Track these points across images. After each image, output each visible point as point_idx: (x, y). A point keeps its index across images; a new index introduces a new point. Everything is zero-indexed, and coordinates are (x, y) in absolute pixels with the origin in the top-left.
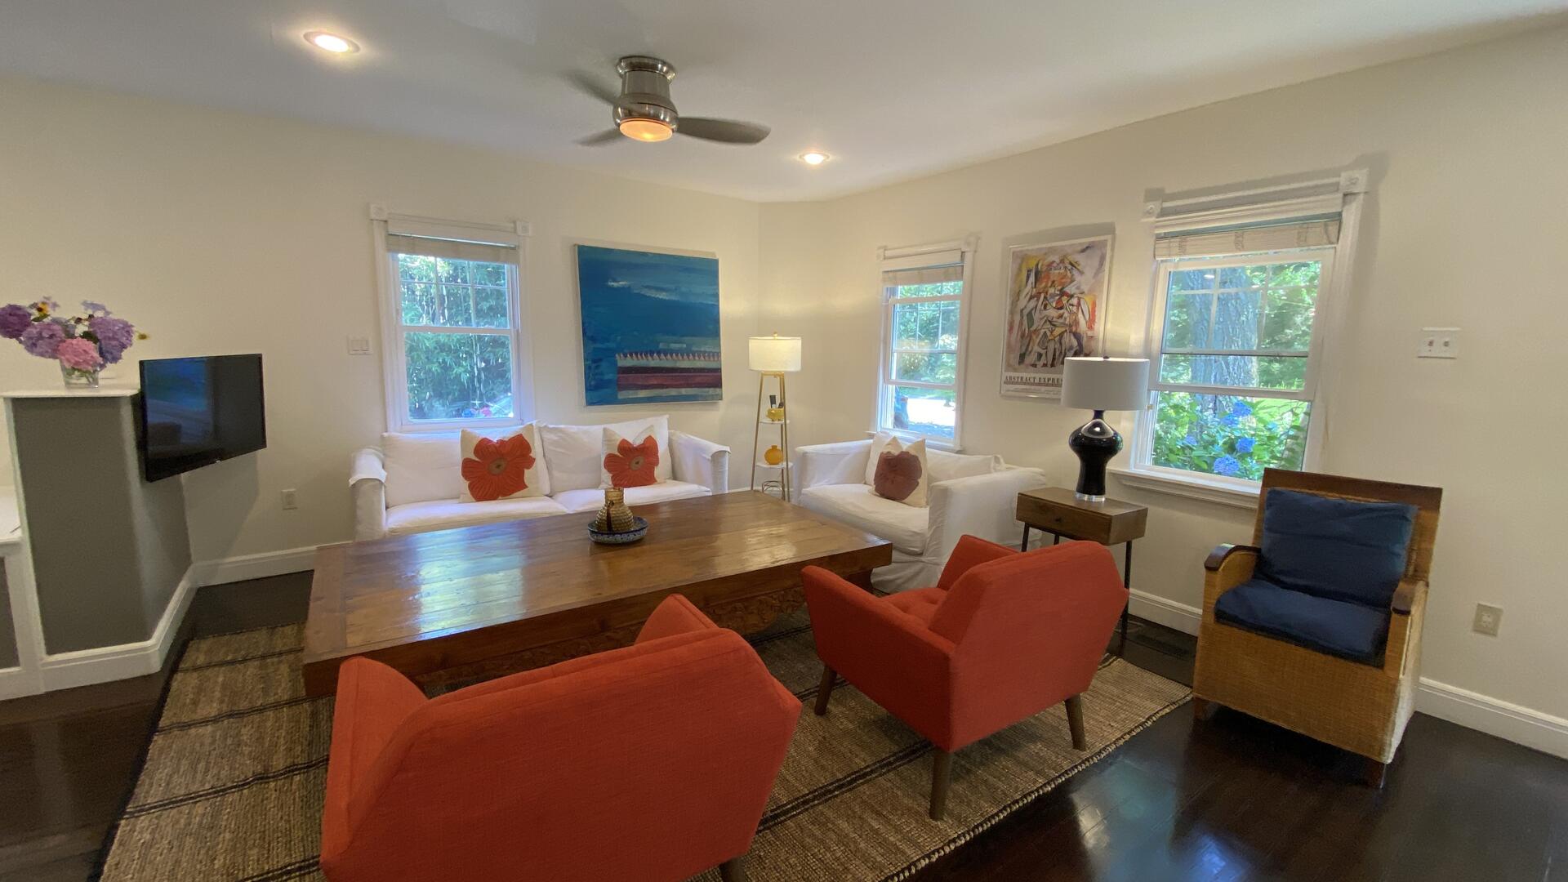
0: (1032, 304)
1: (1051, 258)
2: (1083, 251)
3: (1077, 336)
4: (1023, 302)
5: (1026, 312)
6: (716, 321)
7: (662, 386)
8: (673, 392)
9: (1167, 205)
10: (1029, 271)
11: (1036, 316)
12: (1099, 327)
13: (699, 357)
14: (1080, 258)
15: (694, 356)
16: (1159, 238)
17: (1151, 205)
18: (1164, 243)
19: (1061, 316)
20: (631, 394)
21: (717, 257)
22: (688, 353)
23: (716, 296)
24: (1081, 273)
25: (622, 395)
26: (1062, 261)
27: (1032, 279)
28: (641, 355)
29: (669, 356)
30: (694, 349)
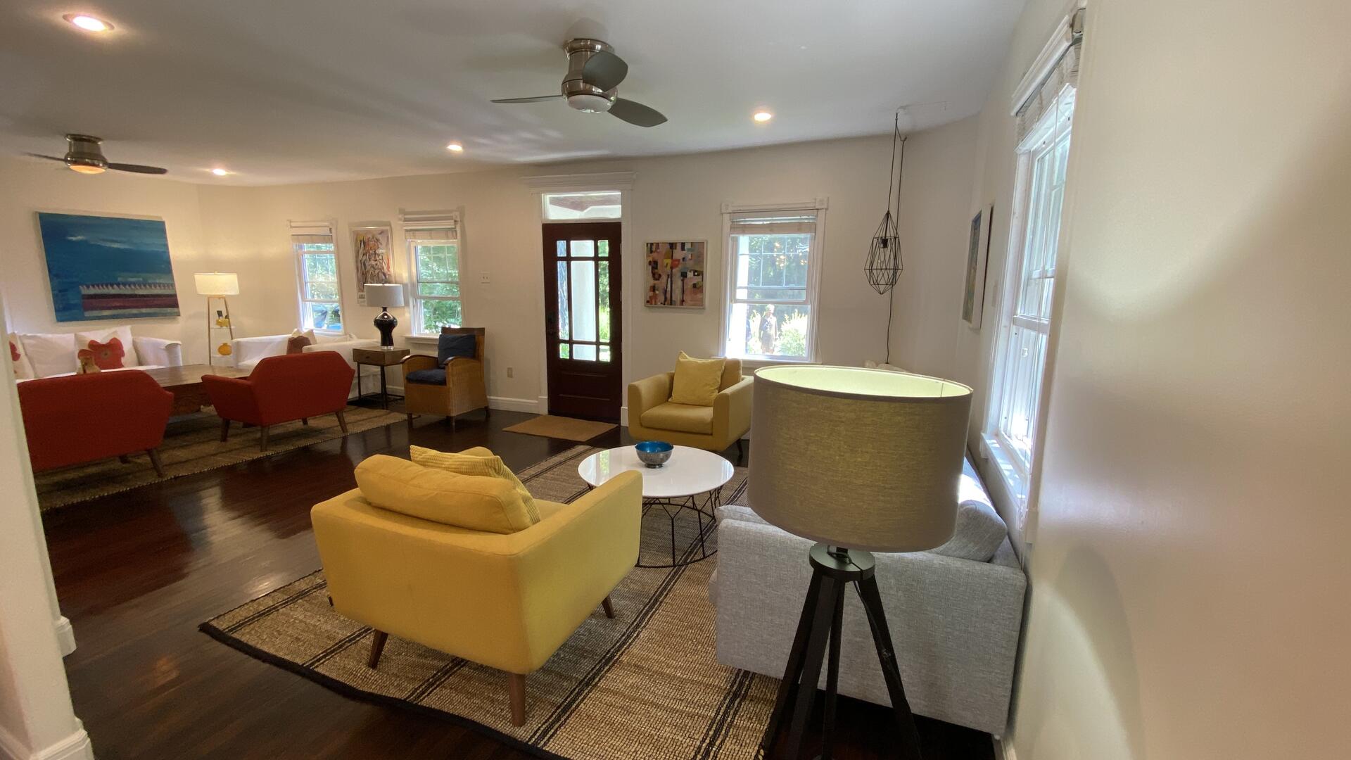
0: (364, 258)
1: (369, 236)
2: (380, 234)
3: (384, 274)
4: (361, 256)
5: (362, 261)
6: (168, 262)
7: (124, 307)
8: (135, 311)
9: (406, 216)
10: (361, 241)
11: (367, 264)
12: (391, 269)
13: (155, 287)
14: (379, 237)
15: (151, 286)
16: (407, 231)
17: (400, 216)
18: (408, 234)
19: (376, 264)
20: (95, 313)
21: (164, 219)
22: (145, 284)
23: (166, 246)
24: (381, 244)
25: (87, 314)
26: (373, 238)
27: (362, 246)
28: (102, 286)
29: (127, 287)
30: (150, 281)
